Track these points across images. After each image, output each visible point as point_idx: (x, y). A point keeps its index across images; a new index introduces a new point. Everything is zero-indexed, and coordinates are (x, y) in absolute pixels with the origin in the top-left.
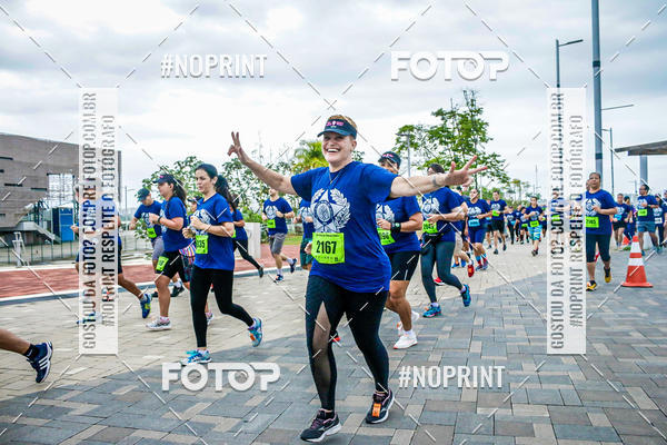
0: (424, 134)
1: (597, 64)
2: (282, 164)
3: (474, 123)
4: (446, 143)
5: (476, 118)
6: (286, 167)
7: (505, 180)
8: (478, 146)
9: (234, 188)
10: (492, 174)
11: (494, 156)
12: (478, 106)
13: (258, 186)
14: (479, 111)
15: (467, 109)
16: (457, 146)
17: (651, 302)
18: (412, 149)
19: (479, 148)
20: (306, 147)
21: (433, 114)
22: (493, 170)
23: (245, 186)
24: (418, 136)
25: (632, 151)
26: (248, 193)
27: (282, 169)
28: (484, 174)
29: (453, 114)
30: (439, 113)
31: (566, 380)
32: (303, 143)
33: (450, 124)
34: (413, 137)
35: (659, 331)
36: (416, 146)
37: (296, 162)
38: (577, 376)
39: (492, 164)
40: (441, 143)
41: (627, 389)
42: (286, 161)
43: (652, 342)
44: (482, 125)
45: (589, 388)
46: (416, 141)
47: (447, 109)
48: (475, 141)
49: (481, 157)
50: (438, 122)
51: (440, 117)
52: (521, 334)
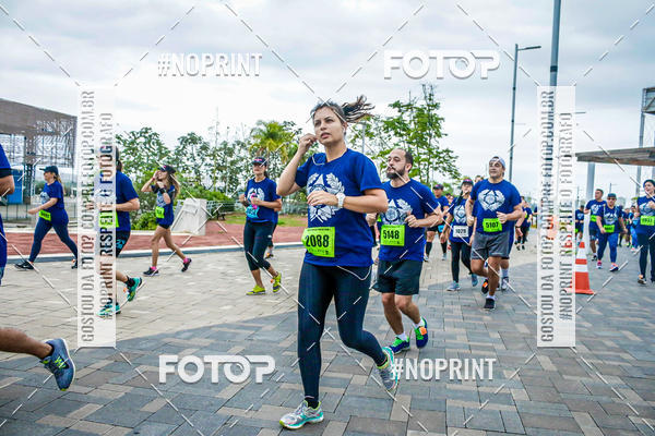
0: (380, 125)
1: (554, 69)
2: (238, 143)
3: (430, 117)
4: (401, 135)
5: (433, 112)
6: (243, 146)
7: (456, 176)
8: (433, 140)
9: (188, 163)
10: (444, 169)
11: (447, 151)
12: (436, 101)
13: (213, 162)
14: (436, 106)
15: (424, 103)
16: (412, 138)
17: (594, 311)
18: (367, 139)
19: (433, 142)
20: (263, 128)
21: (390, 105)
22: (445, 165)
23: (199, 161)
24: (374, 126)
25: (581, 157)
26: (202, 169)
27: (238, 147)
28: (436, 169)
29: (409, 106)
30: (396, 105)
31: (508, 399)
32: (260, 123)
33: (407, 117)
34: (369, 126)
35: (603, 344)
36: (371, 135)
37: (252, 141)
38: (520, 395)
39: (445, 160)
40: (396, 133)
41: (574, 414)
42: (242, 141)
43: (598, 357)
44: (437, 119)
45: (532, 411)
46: (372, 130)
47: (405, 101)
48: (430, 135)
49: (434, 152)
50: (395, 113)
51: (397, 109)
52: (462, 339)
